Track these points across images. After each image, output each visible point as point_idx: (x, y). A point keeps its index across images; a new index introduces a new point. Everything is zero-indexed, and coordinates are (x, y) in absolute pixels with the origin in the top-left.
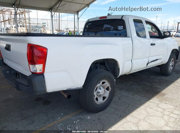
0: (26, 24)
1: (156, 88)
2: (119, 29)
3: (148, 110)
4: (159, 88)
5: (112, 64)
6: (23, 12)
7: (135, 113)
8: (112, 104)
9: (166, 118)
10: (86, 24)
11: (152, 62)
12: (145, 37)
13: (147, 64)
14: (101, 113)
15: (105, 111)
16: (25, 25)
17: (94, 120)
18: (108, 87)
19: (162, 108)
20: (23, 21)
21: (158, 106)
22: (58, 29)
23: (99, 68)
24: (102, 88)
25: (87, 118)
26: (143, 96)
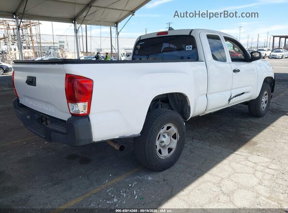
0: (33, 43)
1: (244, 134)
2: (187, 49)
3: (234, 165)
4: (247, 135)
5: (179, 101)
6: (28, 24)
7: (215, 170)
8: (182, 160)
9: (259, 174)
10: (137, 43)
11: (236, 96)
12: (224, 60)
13: (229, 100)
14: (166, 172)
15: (172, 168)
16: (31, 45)
17: (158, 182)
18: (175, 134)
19: (253, 161)
20: (27, 40)
21: (247, 159)
22: (85, 51)
23: (160, 107)
24: (166, 135)
25: (147, 179)
26: (226, 147)
